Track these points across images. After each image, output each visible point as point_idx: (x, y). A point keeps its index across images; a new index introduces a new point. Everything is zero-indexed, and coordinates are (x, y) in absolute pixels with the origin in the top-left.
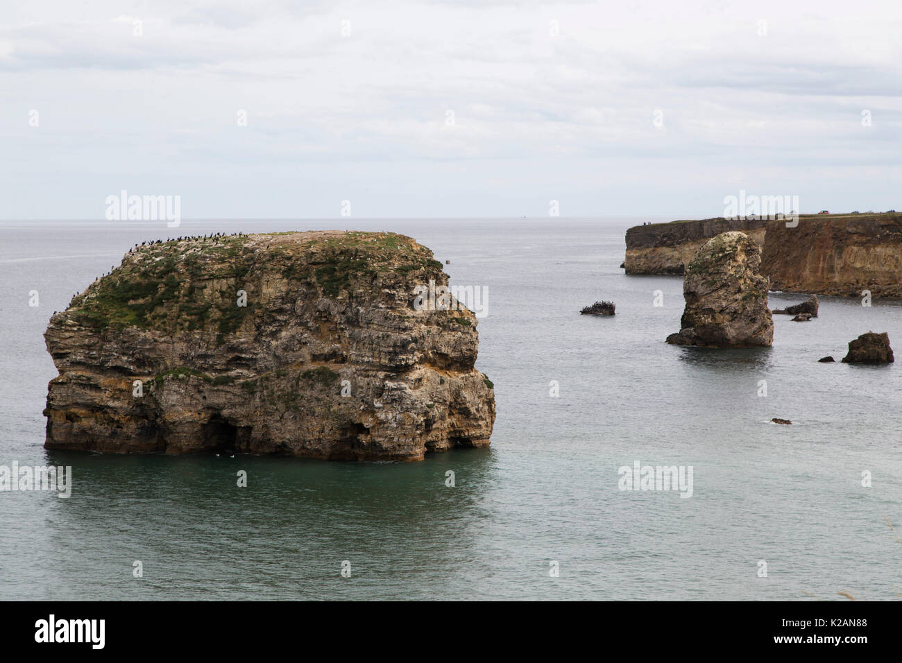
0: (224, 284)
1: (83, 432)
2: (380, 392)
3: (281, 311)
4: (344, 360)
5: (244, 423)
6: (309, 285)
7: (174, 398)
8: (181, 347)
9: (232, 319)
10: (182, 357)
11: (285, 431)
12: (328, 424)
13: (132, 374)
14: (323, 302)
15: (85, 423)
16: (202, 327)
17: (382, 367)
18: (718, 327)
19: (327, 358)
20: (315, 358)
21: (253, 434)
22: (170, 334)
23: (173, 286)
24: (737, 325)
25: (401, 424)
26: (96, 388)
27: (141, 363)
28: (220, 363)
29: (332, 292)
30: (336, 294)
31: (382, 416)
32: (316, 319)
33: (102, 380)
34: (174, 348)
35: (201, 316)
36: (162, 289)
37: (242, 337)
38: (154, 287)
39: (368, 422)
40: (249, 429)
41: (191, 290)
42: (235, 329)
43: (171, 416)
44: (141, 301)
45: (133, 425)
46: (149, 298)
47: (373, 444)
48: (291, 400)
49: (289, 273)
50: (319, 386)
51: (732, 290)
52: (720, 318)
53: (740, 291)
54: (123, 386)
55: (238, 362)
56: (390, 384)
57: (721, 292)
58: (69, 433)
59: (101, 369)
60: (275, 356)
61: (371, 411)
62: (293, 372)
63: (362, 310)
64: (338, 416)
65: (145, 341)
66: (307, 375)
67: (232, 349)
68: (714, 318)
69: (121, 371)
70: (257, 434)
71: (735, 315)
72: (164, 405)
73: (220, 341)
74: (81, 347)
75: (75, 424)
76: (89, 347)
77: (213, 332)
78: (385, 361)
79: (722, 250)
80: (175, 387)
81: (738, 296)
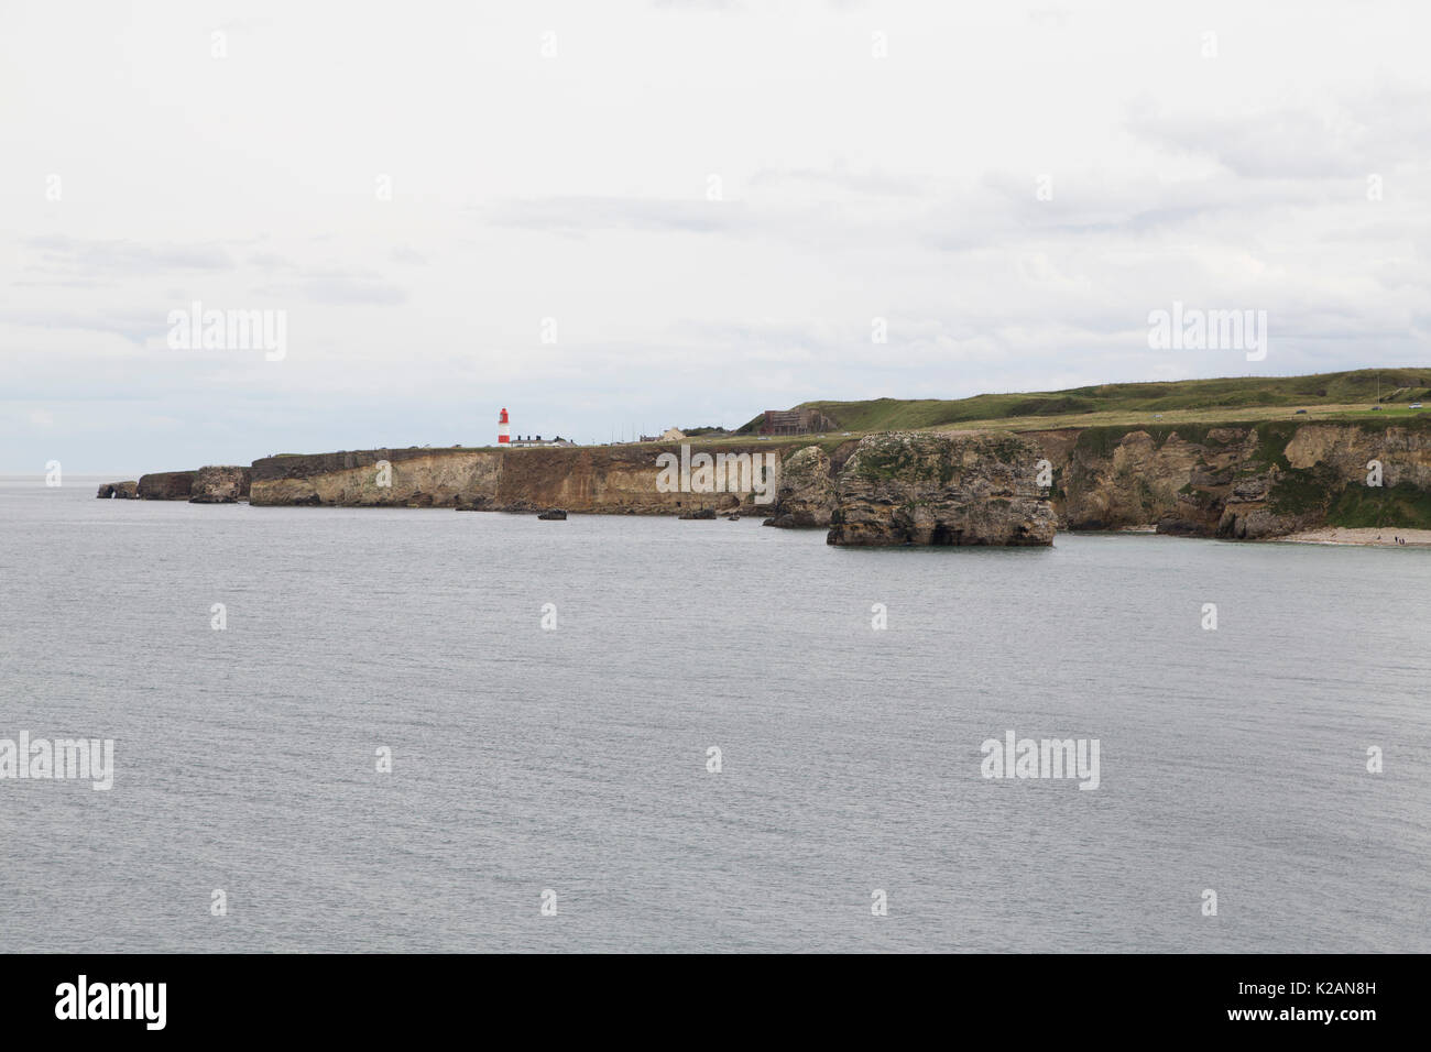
0: (937, 457)
1: (860, 536)
2: (1035, 511)
3: (975, 470)
4: (1011, 495)
5: (958, 528)
6: (989, 457)
7: (922, 516)
8: (918, 490)
9: (947, 473)
10: (919, 495)
11: (983, 531)
12: (1006, 528)
13: (891, 504)
14: (1000, 465)
15: (861, 531)
16: (930, 479)
17: (1037, 498)
18: (809, 514)
19: (999, 494)
20: (992, 494)
21: (963, 534)
22: (912, 483)
23: (908, 458)
24: (821, 512)
25: (1047, 526)
26: (872, 512)
27: (896, 498)
28: (940, 498)
29: (1006, 460)
30: (1009, 462)
31: (1036, 522)
32: (992, 475)
33: (874, 507)
34: (915, 490)
35: (929, 473)
36: (902, 459)
37: (954, 484)
38: (896, 459)
39: (1028, 526)
40: (960, 532)
41: (920, 460)
42: (949, 480)
43: (919, 525)
44: (889, 466)
45: (890, 532)
46: (893, 464)
47: (1032, 537)
48: (986, 516)
49: (977, 450)
50: (1000, 508)
51: (818, 487)
52: (809, 507)
53: (822, 488)
54: (885, 510)
55: (950, 497)
56: (1040, 507)
57: (812, 488)
58: (853, 537)
59: (873, 502)
60: (973, 494)
61: (1030, 520)
62: (983, 502)
63: (1023, 469)
64: (1012, 523)
65: (900, 487)
66: (993, 502)
67: (949, 490)
68: (804, 507)
69: (886, 503)
70: (967, 533)
71: (820, 505)
72: (916, 520)
73: (942, 486)
74: (865, 490)
75: (856, 532)
76: (868, 490)
77: (937, 482)
78: (1038, 495)
79: (809, 459)
80: (922, 510)
81: (822, 492)
